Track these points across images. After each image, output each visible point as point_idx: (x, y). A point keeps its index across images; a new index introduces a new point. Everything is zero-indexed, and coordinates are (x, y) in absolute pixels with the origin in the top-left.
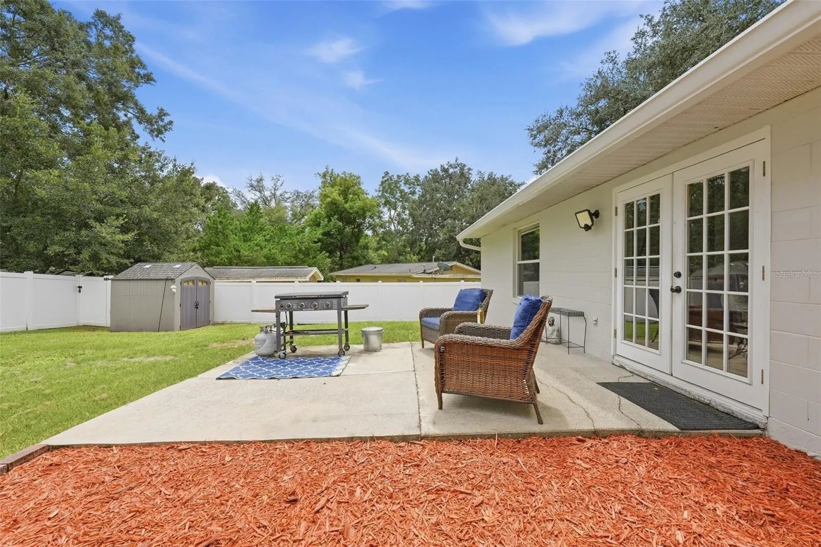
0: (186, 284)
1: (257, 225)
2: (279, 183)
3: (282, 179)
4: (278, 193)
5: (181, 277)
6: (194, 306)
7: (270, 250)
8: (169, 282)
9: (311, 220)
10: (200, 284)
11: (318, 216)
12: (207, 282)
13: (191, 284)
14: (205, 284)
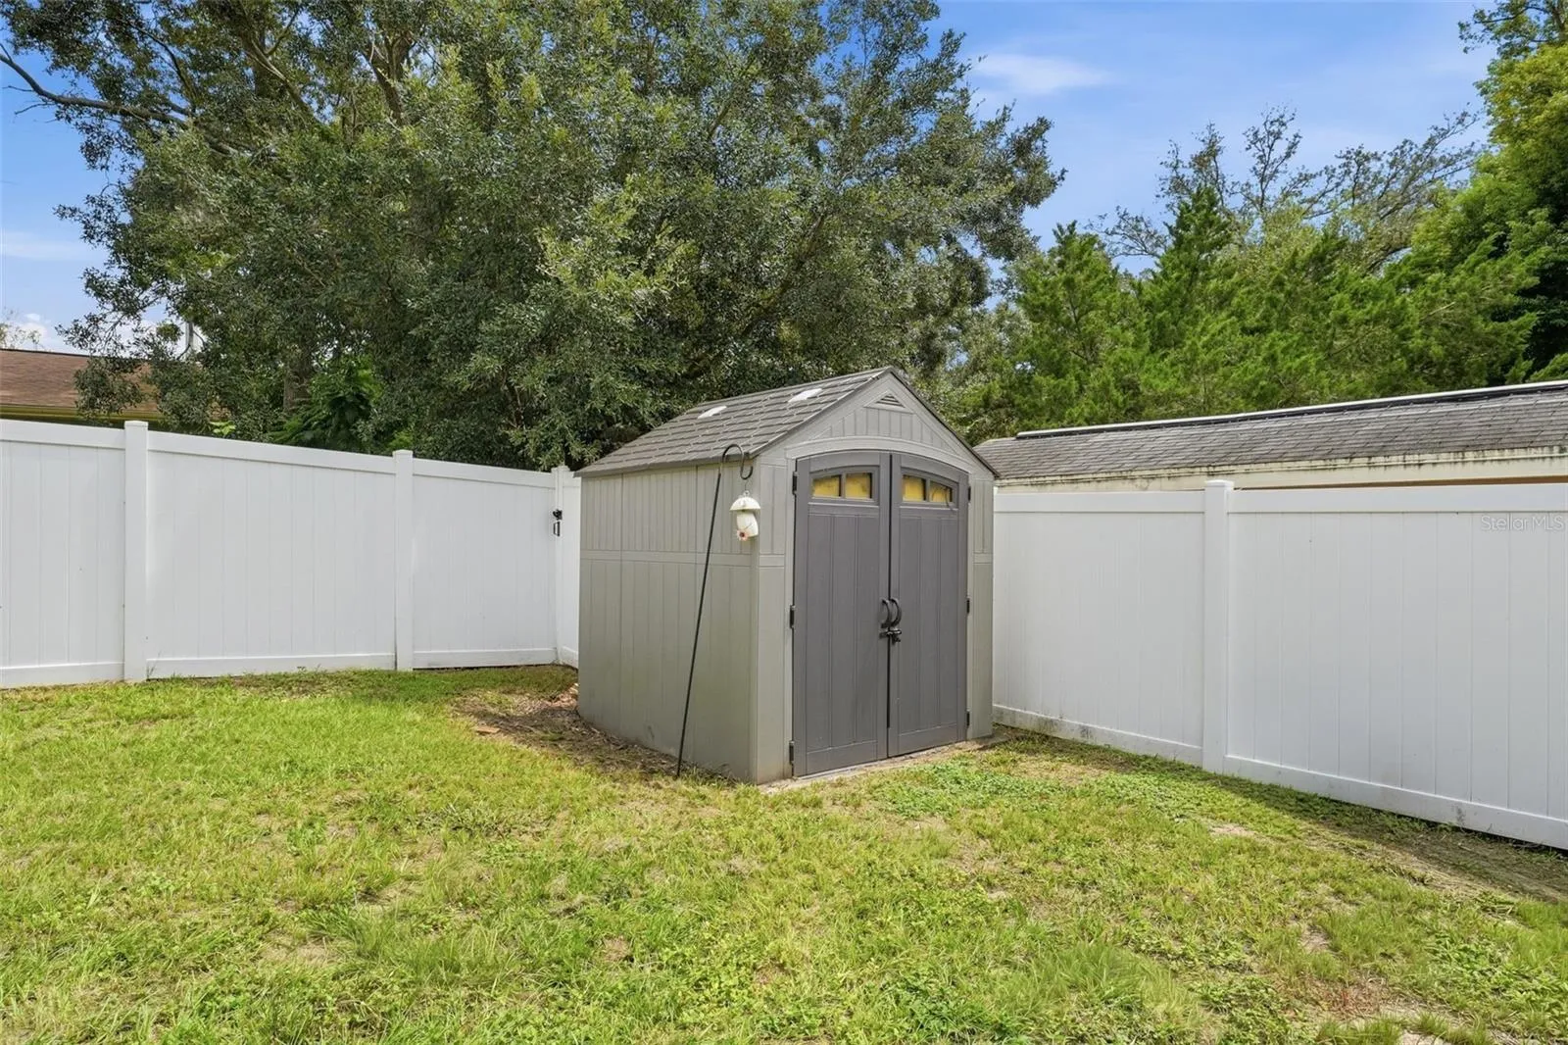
0: (824, 493)
1: (1206, 279)
2: (1280, 148)
3: (1288, 134)
4: (1274, 190)
5: (802, 447)
6: (873, 628)
7: (1272, 359)
8: (731, 475)
9: (1449, 237)
10: (912, 495)
11: (1488, 210)
12: (953, 488)
13: (855, 493)
14: (938, 499)
